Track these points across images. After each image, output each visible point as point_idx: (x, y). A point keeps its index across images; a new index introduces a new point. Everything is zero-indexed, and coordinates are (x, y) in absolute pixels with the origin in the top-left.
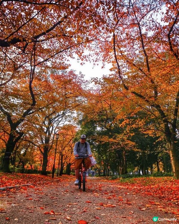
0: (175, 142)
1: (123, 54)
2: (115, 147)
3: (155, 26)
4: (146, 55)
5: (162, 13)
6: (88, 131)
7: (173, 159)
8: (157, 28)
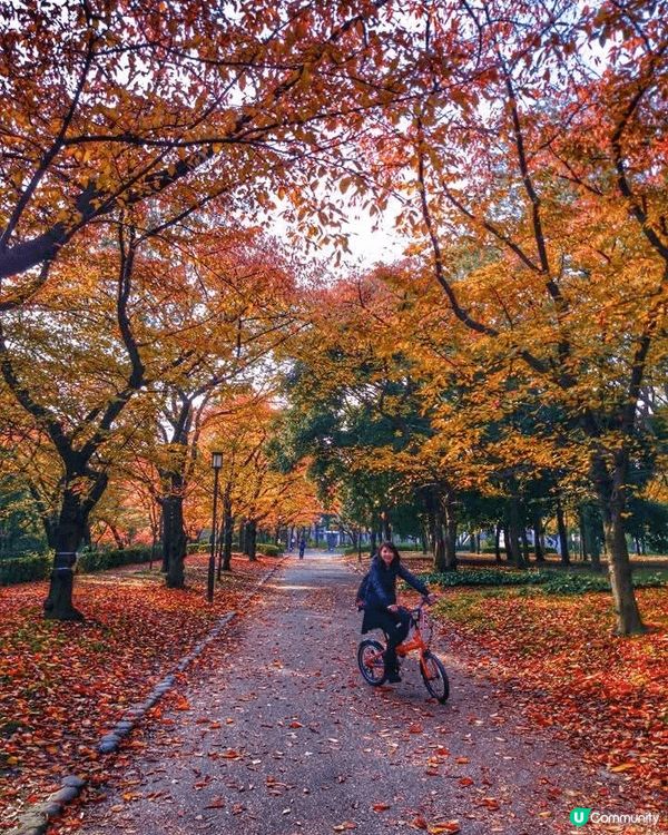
0: (623, 515)
1: (449, 187)
2: (413, 478)
3: (567, 81)
4: (532, 194)
5: (593, 60)
6: (316, 418)
7: (615, 569)
8: (574, 86)
